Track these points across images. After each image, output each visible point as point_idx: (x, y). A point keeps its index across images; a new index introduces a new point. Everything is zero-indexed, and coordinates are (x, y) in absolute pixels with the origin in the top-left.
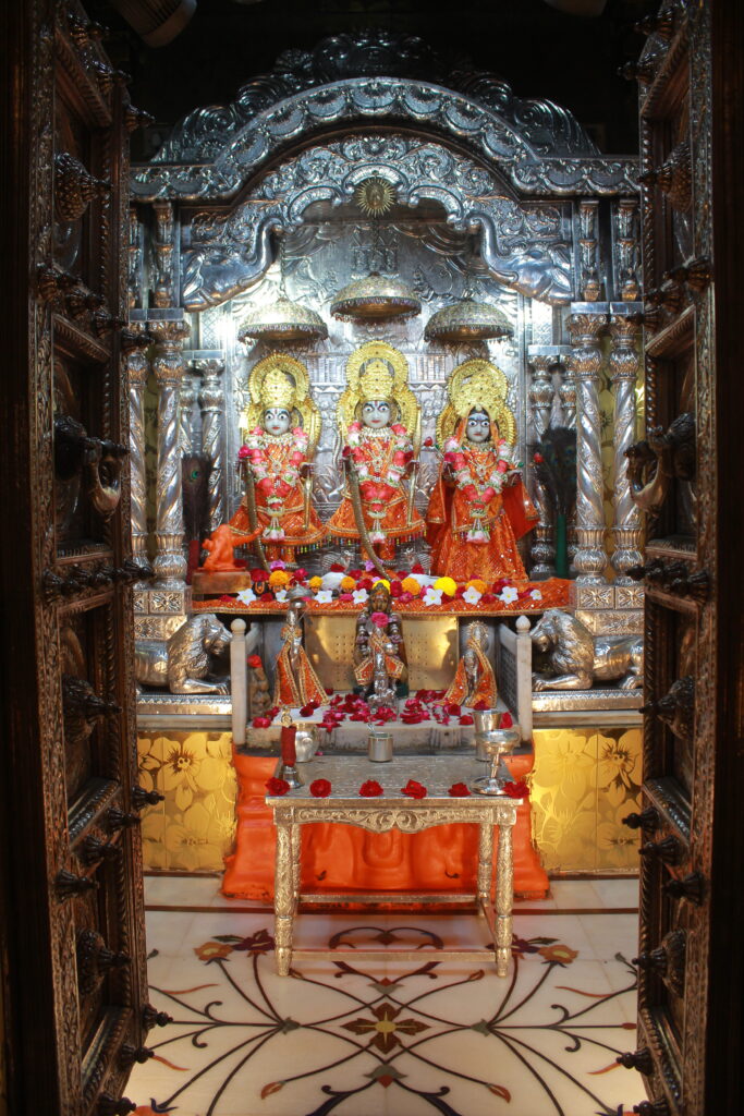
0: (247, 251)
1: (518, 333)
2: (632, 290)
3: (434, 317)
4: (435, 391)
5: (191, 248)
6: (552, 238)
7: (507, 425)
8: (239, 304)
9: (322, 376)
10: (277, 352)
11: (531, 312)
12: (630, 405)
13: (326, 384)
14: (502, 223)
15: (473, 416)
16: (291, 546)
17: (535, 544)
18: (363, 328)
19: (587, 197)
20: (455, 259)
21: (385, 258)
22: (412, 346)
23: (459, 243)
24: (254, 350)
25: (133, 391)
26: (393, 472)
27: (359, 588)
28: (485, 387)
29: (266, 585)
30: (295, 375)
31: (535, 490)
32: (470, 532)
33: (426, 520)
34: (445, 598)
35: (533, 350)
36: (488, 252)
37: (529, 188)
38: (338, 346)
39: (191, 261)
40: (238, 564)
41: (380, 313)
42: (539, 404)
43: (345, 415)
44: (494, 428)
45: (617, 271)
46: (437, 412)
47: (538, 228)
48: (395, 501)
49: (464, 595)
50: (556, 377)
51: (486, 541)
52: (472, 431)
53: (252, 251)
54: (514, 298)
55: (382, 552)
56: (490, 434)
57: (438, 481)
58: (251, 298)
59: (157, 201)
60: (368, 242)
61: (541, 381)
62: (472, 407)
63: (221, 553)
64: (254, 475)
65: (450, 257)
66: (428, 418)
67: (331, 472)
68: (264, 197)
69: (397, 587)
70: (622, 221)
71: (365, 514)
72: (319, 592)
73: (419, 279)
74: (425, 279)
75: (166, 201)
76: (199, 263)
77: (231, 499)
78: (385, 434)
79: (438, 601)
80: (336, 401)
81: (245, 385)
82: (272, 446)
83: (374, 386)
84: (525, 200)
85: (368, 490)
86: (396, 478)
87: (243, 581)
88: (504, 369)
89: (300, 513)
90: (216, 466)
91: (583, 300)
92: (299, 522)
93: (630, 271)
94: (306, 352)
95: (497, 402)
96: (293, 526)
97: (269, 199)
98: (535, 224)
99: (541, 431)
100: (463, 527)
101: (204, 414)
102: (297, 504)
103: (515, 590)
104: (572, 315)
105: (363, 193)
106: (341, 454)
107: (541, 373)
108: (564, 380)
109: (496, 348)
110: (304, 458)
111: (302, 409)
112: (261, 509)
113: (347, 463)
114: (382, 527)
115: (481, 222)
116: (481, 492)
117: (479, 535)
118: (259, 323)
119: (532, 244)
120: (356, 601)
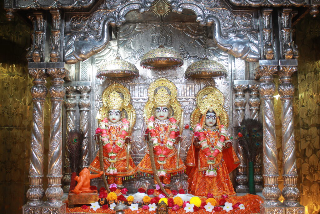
0: (97, 34)
1: (229, 75)
2: (290, 54)
3: (189, 67)
4: (190, 101)
5: (70, 32)
6: (249, 28)
7: (224, 117)
8: (98, 60)
9: (137, 94)
10: (116, 83)
11: (235, 64)
12: (290, 112)
13: (138, 98)
14: (223, 21)
15: (208, 114)
16: (120, 177)
17: (238, 175)
18: (156, 72)
19: (267, 7)
20: (199, 40)
21: (167, 39)
22: (179, 80)
23: (201, 33)
24: (105, 82)
25: (38, 103)
26: (170, 141)
27: (152, 202)
28: (214, 100)
29: (106, 199)
30: (124, 94)
31: (238, 148)
32: (207, 171)
33: (185, 164)
34: (196, 208)
35: (236, 82)
36: (217, 35)
37: (238, 3)
38: (145, 80)
39: (70, 39)
40: (93, 188)
41: (164, 65)
42: (239, 108)
43: (146, 113)
44: (218, 120)
45: (282, 44)
46: (191, 111)
47: (242, 23)
48: (170, 156)
49: (205, 207)
50: (247, 95)
51: (215, 176)
52: (208, 121)
53: (100, 35)
54: (227, 58)
55: (164, 180)
56: (216, 123)
57: (191, 144)
58: (104, 58)
59: (52, 9)
60: (158, 33)
61: (240, 97)
62: (207, 110)
63: (83, 183)
64: (103, 142)
65: (196, 39)
66: (187, 114)
67: (140, 139)
68: (106, 8)
69: (171, 201)
70: (284, 19)
71: (156, 162)
72: (132, 205)
73: (182, 49)
74: (185, 49)
75: (56, 9)
76: (73, 40)
77: (93, 152)
78: (166, 122)
79: (192, 210)
80: (143, 106)
81: (101, 98)
82: (113, 128)
83: (160, 99)
84: (235, 9)
85: (158, 150)
86: (171, 144)
87: (94, 198)
88: (223, 91)
89: (125, 160)
90: (86, 136)
91: (265, 59)
92: (124, 165)
93: (289, 44)
94: (130, 83)
95: (220, 107)
96: (121, 167)
97: (109, 9)
98: (240, 21)
99: (240, 120)
100: (204, 168)
101: (81, 111)
102: (124, 156)
103: (231, 204)
104: (260, 67)
105: (155, 7)
106: (145, 132)
107: (240, 93)
108: (251, 96)
109: (218, 81)
110: (127, 134)
111: (127, 110)
112: (106, 158)
113: (147, 137)
114: (164, 168)
115: (213, 21)
116: (213, 151)
117: (211, 173)
118: (106, 69)
119: (239, 31)
120: (151, 210)
